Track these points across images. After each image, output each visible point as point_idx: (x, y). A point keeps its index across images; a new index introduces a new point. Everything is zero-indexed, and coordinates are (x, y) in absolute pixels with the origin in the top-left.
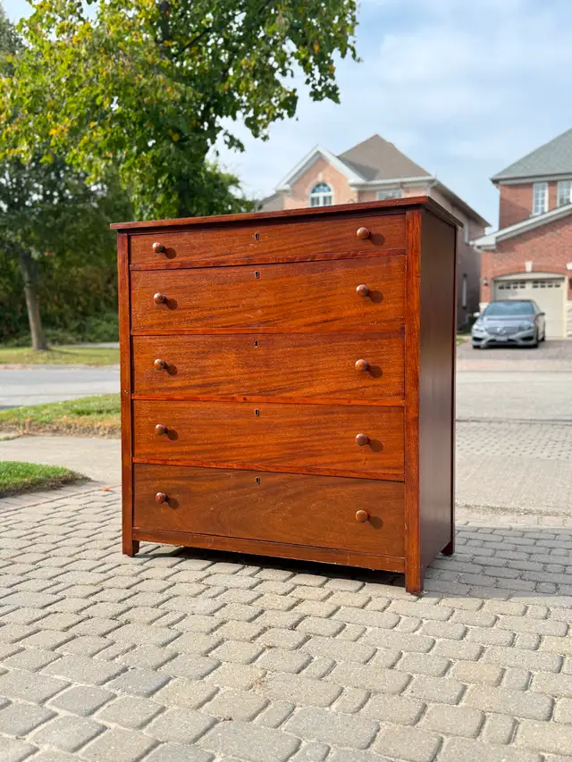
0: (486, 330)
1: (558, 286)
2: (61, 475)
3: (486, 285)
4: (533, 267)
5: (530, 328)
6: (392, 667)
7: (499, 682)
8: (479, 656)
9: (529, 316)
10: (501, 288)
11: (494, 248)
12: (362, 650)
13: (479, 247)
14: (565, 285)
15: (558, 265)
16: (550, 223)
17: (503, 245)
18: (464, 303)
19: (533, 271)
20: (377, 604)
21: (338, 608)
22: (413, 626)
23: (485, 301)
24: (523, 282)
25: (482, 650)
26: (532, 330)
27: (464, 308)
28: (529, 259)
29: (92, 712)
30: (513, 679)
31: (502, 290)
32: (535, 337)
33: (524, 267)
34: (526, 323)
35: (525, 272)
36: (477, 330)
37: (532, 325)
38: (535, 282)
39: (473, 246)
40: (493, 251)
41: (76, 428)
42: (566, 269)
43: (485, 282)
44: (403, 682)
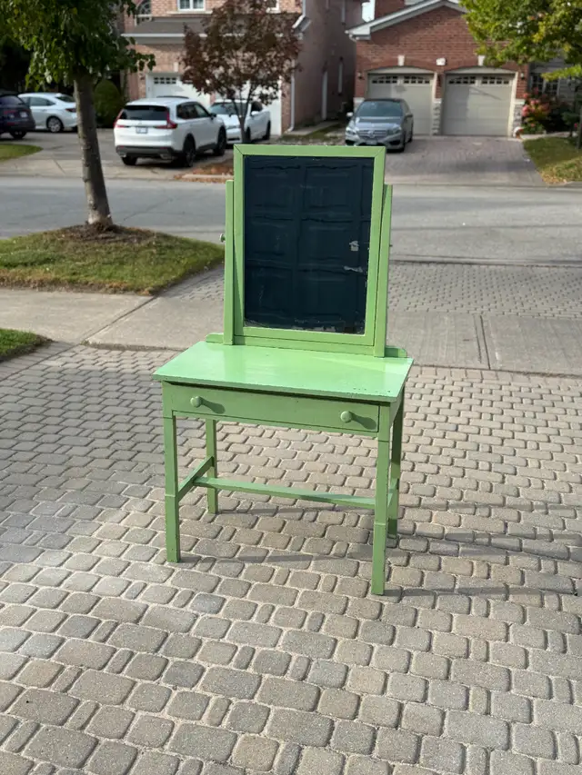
0: (358, 133)
1: (427, 82)
2: (32, 340)
3: (361, 78)
4: (406, 60)
5: (398, 131)
6: (277, 466)
7: (324, 471)
8: (317, 459)
9: (399, 118)
10: (374, 82)
11: (368, 38)
12: (261, 459)
13: (355, 36)
14: (434, 82)
15: (429, 60)
16: (423, 14)
17: (378, 36)
18: (340, 90)
19: (405, 66)
20: (268, 433)
21: (248, 438)
22: (286, 445)
23: (359, 96)
24: (395, 77)
25: (319, 455)
26: (399, 134)
27: (340, 95)
28: (402, 53)
29: (145, 496)
30: (331, 469)
31: (375, 85)
32: (402, 140)
33: (397, 61)
34: (395, 126)
35: (398, 67)
36: (349, 132)
37: (400, 128)
38: (407, 77)
39: (348, 35)
40: (367, 41)
41: (8, 281)
42: (435, 64)
43: (359, 75)
44: (281, 473)
